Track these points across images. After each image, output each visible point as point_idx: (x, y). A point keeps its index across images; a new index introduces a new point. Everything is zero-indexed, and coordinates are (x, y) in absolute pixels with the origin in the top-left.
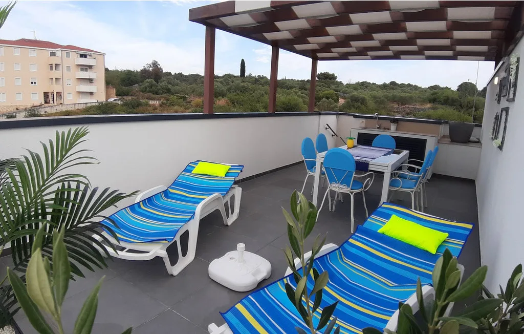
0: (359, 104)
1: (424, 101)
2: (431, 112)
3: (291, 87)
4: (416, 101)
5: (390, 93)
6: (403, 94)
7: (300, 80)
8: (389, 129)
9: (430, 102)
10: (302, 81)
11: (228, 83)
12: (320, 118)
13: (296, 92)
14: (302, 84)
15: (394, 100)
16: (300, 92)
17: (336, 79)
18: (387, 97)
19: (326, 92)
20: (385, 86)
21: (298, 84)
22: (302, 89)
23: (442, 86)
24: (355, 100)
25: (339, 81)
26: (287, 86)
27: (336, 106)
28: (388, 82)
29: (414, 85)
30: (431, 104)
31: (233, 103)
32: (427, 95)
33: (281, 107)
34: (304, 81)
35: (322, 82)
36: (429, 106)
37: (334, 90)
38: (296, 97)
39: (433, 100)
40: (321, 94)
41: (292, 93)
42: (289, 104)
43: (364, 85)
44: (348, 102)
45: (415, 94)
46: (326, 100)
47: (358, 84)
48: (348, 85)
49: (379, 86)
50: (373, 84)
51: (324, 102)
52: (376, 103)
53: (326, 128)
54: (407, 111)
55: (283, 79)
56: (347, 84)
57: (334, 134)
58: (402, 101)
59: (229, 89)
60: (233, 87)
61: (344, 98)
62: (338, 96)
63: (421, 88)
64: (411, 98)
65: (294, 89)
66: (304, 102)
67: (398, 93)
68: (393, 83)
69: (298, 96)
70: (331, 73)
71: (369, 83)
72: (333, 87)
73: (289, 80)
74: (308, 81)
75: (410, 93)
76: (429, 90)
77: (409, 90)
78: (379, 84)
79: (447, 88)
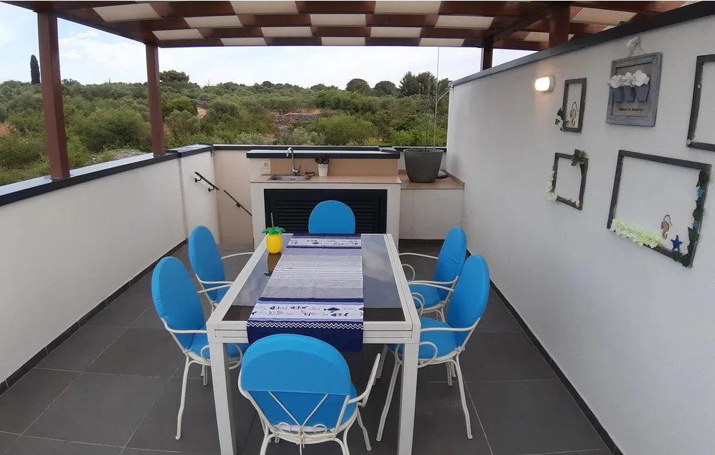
0: (229, 116)
1: (309, 106)
2: (324, 120)
3: (121, 96)
4: (300, 107)
5: (267, 98)
6: (284, 99)
7: (133, 83)
8: (315, 174)
9: (318, 107)
10: (136, 85)
11: (10, 97)
12: (180, 164)
13: (130, 103)
14: (137, 90)
15: (273, 106)
16: (135, 103)
17: (188, 79)
18: (263, 103)
19: (176, 100)
20: (257, 87)
21: (130, 90)
22: (138, 98)
23: (328, 85)
24: (222, 110)
25: (193, 82)
26: (113, 95)
27: (195, 121)
28: (260, 83)
29: (293, 85)
30: (319, 110)
31: (22, 130)
32: (313, 97)
33: (107, 129)
34: (140, 84)
35: (168, 85)
36: (317, 112)
37: (188, 96)
38: (130, 111)
39: (322, 105)
40: (169, 104)
41: (122, 105)
42: (120, 123)
43: (229, 87)
44: (211, 114)
45: (297, 97)
46: (179, 112)
47: (220, 86)
48: (207, 89)
49: (250, 88)
50: (241, 85)
51: (177, 115)
52: (250, 111)
53: (196, 180)
54: (293, 120)
55: (106, 84)
56: (206, 87)
57: (212, 188)
58: (284, 108)
59: (13, 107)
60: (20, 102)
61: (204, 107)
62: (195, 105)
63: (302, 88)
64: (294, 103)
65: (125, 98)
66: (144, 116)
67: (276, 97)
68: (267, 84)
69: (135, 108)
70: (179, 71)
71: (236, 85)
72: (186, 91)
73: (115, 84)
74: (145, 84)
75: (290, 96)
76: (313, 92)
77: (289, 93)
78: (249, 85)
79: (333, 87)
